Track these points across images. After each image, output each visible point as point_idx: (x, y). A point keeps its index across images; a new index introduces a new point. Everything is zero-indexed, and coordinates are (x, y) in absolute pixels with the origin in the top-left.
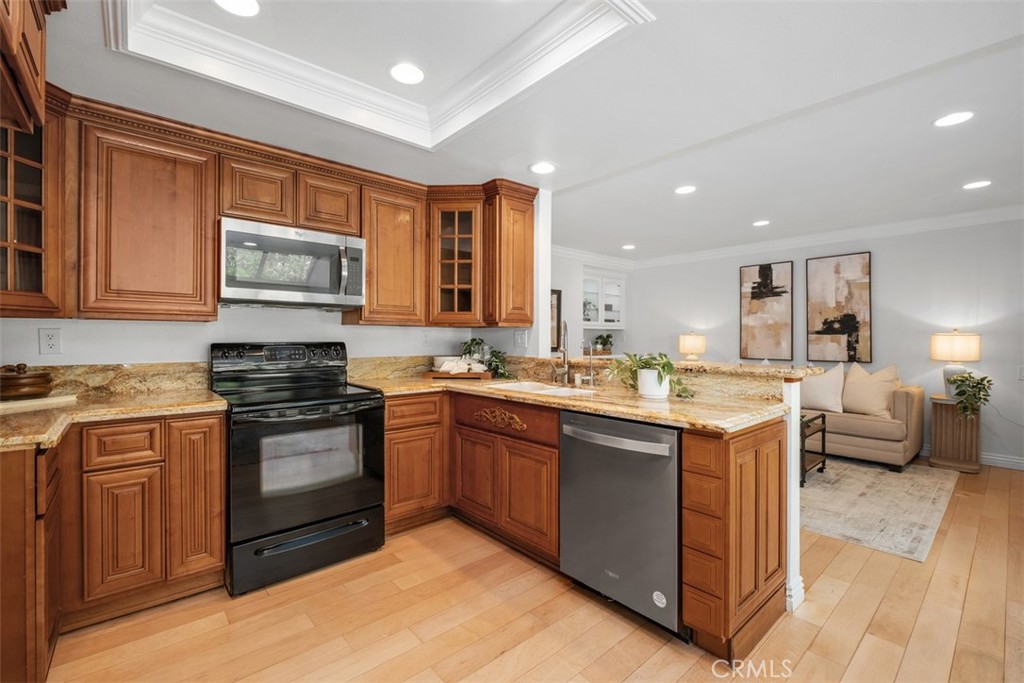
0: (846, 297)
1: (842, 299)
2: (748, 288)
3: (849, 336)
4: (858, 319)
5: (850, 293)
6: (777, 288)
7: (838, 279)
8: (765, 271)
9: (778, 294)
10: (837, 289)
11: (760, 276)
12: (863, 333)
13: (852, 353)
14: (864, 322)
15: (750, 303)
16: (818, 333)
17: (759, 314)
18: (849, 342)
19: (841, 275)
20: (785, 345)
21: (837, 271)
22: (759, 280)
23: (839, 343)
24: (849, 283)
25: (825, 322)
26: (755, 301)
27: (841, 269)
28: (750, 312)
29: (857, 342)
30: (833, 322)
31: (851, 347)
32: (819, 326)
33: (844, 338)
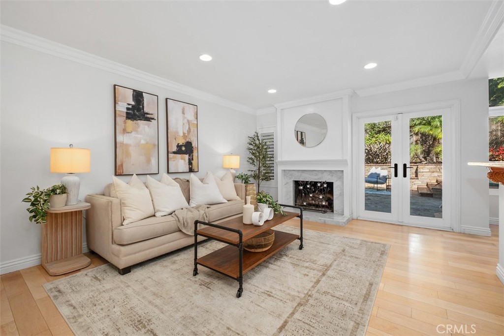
0: (188, 131)
1: (186, 132)
2: (122, 108)
3: (189, 156)
4: (193, 145)
5: (189, 128)
6: (147, 114)
7: (184, 118)
8: (138, 96)
9: (148, 119)
10: (184, 124)
11: (134, 100)
12: (195, 154)
13: (191, 166)
14: (196, 148)
15: (125, 123)
16: (174, 153)
17: (133, 134)
18: (189, 159)
19: (185, 116)
20: (154, 161)
21: (183, 113)
22: (133, 103)
23: (184, 160)
24: (188, 121)
25: (178, 146)
26: (129, 122)
27: (185, 112)
28: (125, 131)
29: (193, 159)
30: (182, 146)
31: (190, 163)
32: (175, 149)
33: (187, 156)
